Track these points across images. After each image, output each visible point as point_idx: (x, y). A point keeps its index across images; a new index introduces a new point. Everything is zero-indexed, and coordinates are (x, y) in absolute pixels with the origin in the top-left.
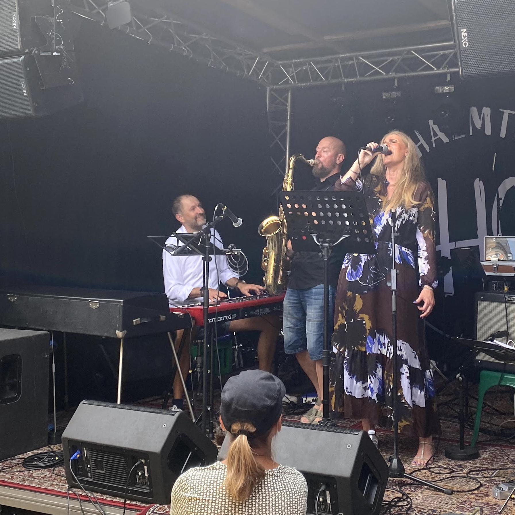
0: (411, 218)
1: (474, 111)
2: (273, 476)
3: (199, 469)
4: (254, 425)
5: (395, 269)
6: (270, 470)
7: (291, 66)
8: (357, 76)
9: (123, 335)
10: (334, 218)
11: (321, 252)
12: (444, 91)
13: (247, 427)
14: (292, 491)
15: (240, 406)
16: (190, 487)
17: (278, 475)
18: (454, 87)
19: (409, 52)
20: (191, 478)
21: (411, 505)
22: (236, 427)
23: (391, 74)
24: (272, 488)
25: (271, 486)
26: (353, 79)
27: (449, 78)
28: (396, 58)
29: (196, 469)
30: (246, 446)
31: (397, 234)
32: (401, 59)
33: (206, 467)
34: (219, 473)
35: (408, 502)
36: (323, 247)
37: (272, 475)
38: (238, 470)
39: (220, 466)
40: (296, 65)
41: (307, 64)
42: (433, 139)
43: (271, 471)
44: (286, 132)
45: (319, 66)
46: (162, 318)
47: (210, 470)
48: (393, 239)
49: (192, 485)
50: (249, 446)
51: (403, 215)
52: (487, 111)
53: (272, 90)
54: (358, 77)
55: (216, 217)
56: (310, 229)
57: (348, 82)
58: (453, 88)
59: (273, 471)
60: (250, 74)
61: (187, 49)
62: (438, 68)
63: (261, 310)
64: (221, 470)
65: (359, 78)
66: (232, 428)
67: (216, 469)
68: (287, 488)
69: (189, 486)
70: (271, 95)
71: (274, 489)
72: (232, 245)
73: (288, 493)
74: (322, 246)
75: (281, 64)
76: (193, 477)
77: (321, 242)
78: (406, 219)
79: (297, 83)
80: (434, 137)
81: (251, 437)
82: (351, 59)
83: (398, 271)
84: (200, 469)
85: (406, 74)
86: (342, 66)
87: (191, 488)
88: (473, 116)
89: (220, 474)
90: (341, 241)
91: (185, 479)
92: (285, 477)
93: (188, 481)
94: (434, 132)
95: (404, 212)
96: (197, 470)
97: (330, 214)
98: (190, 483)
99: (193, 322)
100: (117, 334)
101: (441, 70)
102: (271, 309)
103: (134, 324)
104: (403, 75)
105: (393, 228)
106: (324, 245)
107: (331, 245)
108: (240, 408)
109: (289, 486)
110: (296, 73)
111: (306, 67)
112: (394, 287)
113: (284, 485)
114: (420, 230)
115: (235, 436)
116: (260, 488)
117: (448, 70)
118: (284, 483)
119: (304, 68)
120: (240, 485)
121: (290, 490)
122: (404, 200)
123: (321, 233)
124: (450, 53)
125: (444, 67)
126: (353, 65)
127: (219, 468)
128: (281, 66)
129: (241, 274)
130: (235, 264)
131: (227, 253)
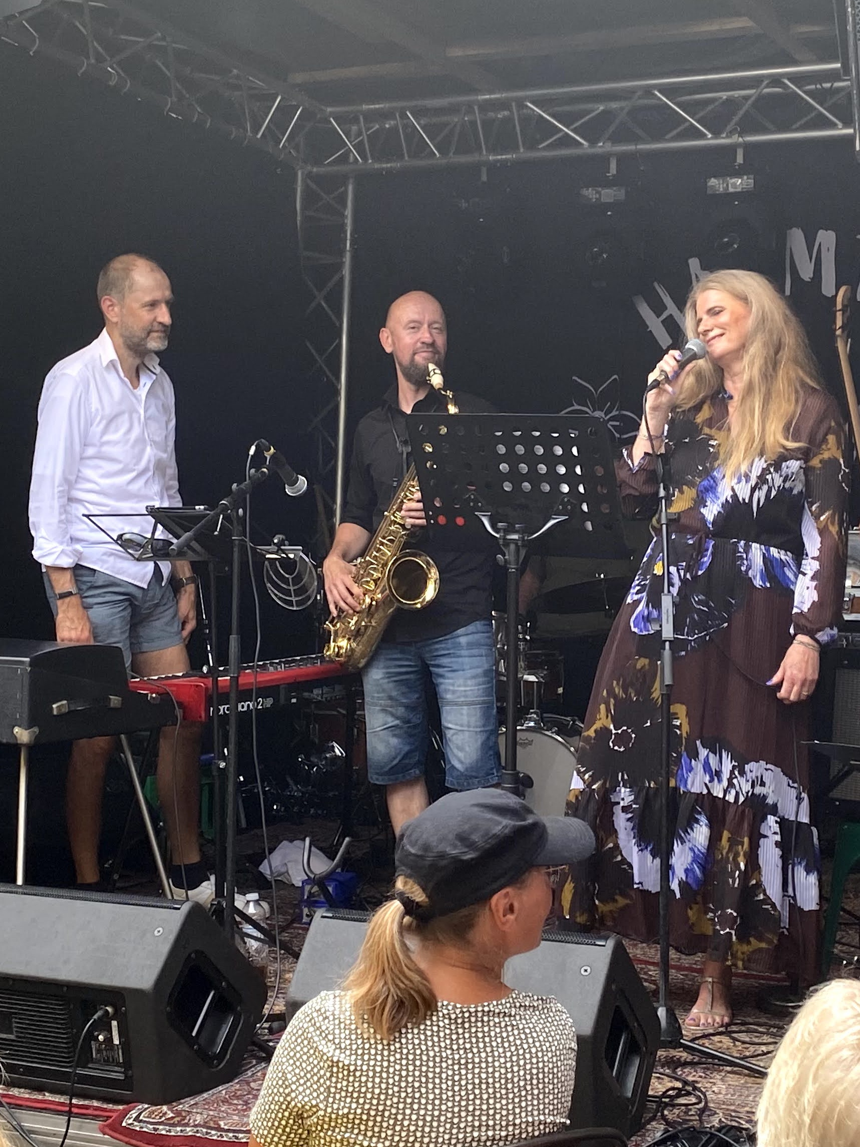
1: (797, 237)
2: (501, 1015)
6: (495, 1003)
7: (356, 120)
8: (518, 148)
9: (30, 737)
10: (534, 477)
11: (503, 554)
12: (731, 190)
14: (541, 1046)
16: (333, 1035)
17: (513, 1013)
18: (754, 179)
19: (647, 92)
20: (334, 1015)
21: (706, 1103)
23: (601, 144)
25: (495, 1036)
26: (509, 156)
27: (740, 159)
28: (614, 105)
32: (627, 109)
35: (698, 1097)
36: (507, 543)
37: (499, 1013)
40: (370, 118)
44: (342, 279)
46: (115, 701)
49: (336, 1032)
51: (769, 477)
52: (827, 239)
53: (309, 176)
54: (522, 150)
55: (253, 471)
56: (476, 501)
57: (497, 160)
58: (752, 181)
59: (501, 1004)
60: (259, 136)
62: (717, 134)
63: (325, 689)
65: (522, 154)
68: (530, 1041)
70: (307, 190)
71: (503, 1042)
73: (534, 1050)
74: (505, 539)
75: (332, 113)
78: (779, 487)
79: (370, 161)
82: (504, 105)
85: (639, 147)
88: (793, 250)
90: (549, 528)
92: (527, 1017)
95: (772, 470)
99: (179, 713)
100: (17, 735)
101: (723, 138)
103: (55, 713)
104: (632, 147)
105: (663, 501)
106: (509, 537)
107: (525, 538)
109: (535, 1035)
110: (368, 137)
111: (394, 122)
113: (524, 1033)
114: (811, 511)
117: (741, 140)
119: (387, 126)
121: (537, 1044)
123: (500, 510)
125: (730, 133)
126: (509, 120)
128: (332, 119)
129: (299, 603)
130: (286, 582)
131: (268, 556)
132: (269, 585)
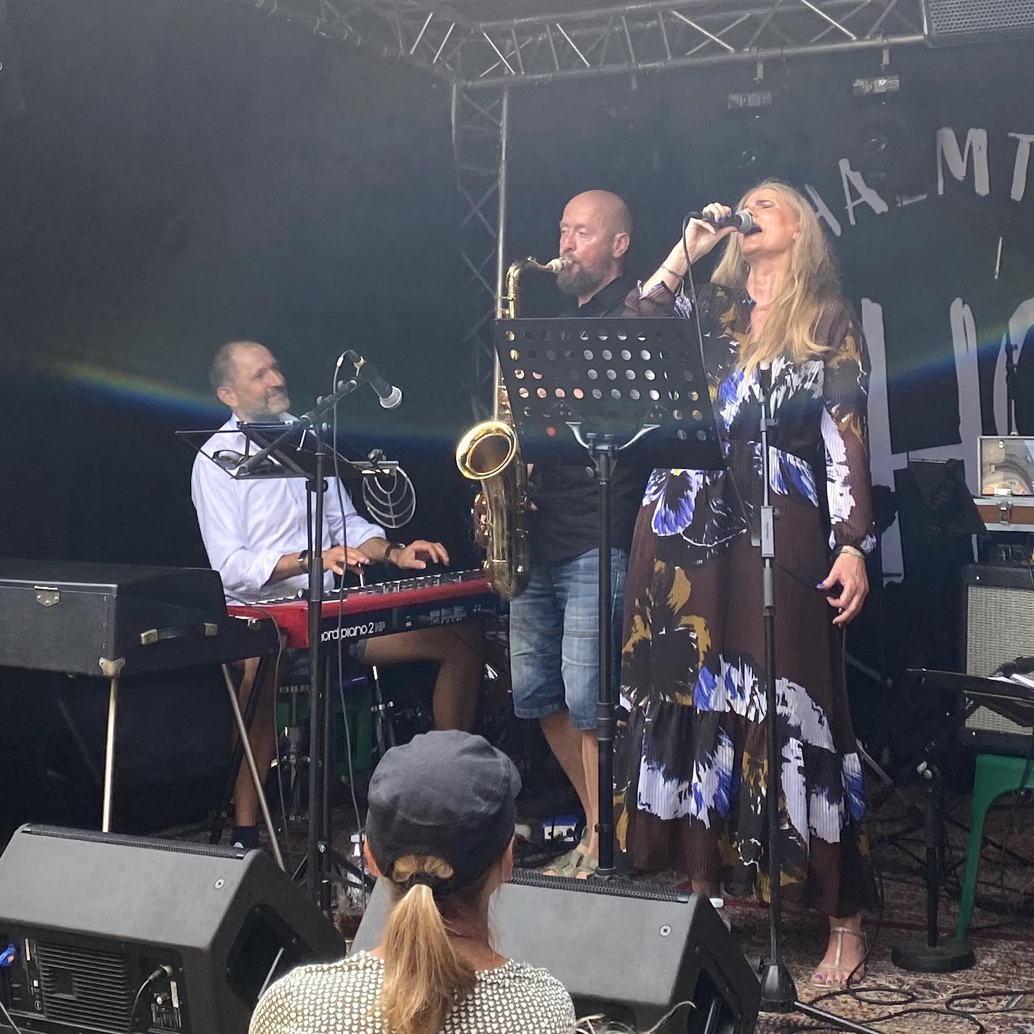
0: (808, 385)
1: (947, 137)
2: (495, 987)
3: (317, 971)
4: (450, 862)
5: (769, 505)
6: (486, 972)
7: (509, 34)
9: (116, 669)
10: (622, 383)
11: (593, 466)
12: (877, 90)
13: (432, 863)
15: (415, 815)
16: (296, 1011)
17: (507, 985)
18: (900, 79)
20: (298, 990)
22: (404, 867)
24: (493, 1015)
25: (488, 1010)
26: (657, 64)
27: (886, 60)
28: (759, 12)
29: (308, 970)
30: (430, 910)
31: (772, 423)
32: (771, 14)
33: (332, 965)
34: (364, 977)
36: (597, 454)
37: (492, 984)
38: (412, 969)
39: (367, 961)
40: (521, 31)
41: (548, 28)
42: (850, 206)
43: (490, 974)
44: (498, 190)
45: (575, 33)
46: (210, 628)
47: (343, 970)
48: (764, 434)
49: (299, 1008)
50: (437, 912)
51: (788, 378)
52: (978, 138)
53: (464, 90)
55: (340, 383)
56: (566, 410)
57: (645, 70)
58: (897, 81)
59: (494, 974)
60: (412, 52)
62: (861, 36)
63: (444, 611)
64: (368, 970)
65: (671, 61)
66: (395, 870)
67: (357, 968)
69: (294, 1009)
71: (497, 1017)
72: (378, 451)
74: (594, 449)
75: (485, 29)
76: (302, 987)
77: (591, 441)
78: (797, 387)
79: (523, 73)
80: (853, 201)
81: (441, 891)
83: (777, 512)
84: (319, 969)
85: (785, 51)
86: (631, 32)
87: (297, 1015)
88: (945, 149)
89: (367, 979)
91: (283, 994)
92: (523, 989)
93: (289, 997)
94: (852, 189)
95: (791, 371)
96: (311, 971)
97: (612, 374)
98: (294, 1003)
99: (282, 640)
100: (103, 667)
101: (868, 39)
104: (777, 52)
105: (763, 407)
106: (599, 448)
107: (616, 448)
108: (414, 820)
109: (532, 1009)
110: (521, 51)
111: (545, 36)
112: (768, 549)
113: (520, 1007)
114: (831, 414)
115: (402, 888)
116: (463, 1014)
117: (885, 41)
118: (519, 1002)
119: (540, 39)
120: (417, 1006)
122: (791, 342)
123: (590, 420)
124: (889, 1)
125: (874, 34)
126: (656, 29)
127: (365, 967)
128: (485, 34)
129: (397, 521)
130: (384, 497)
131: (364, 472)
132: (367, 502)
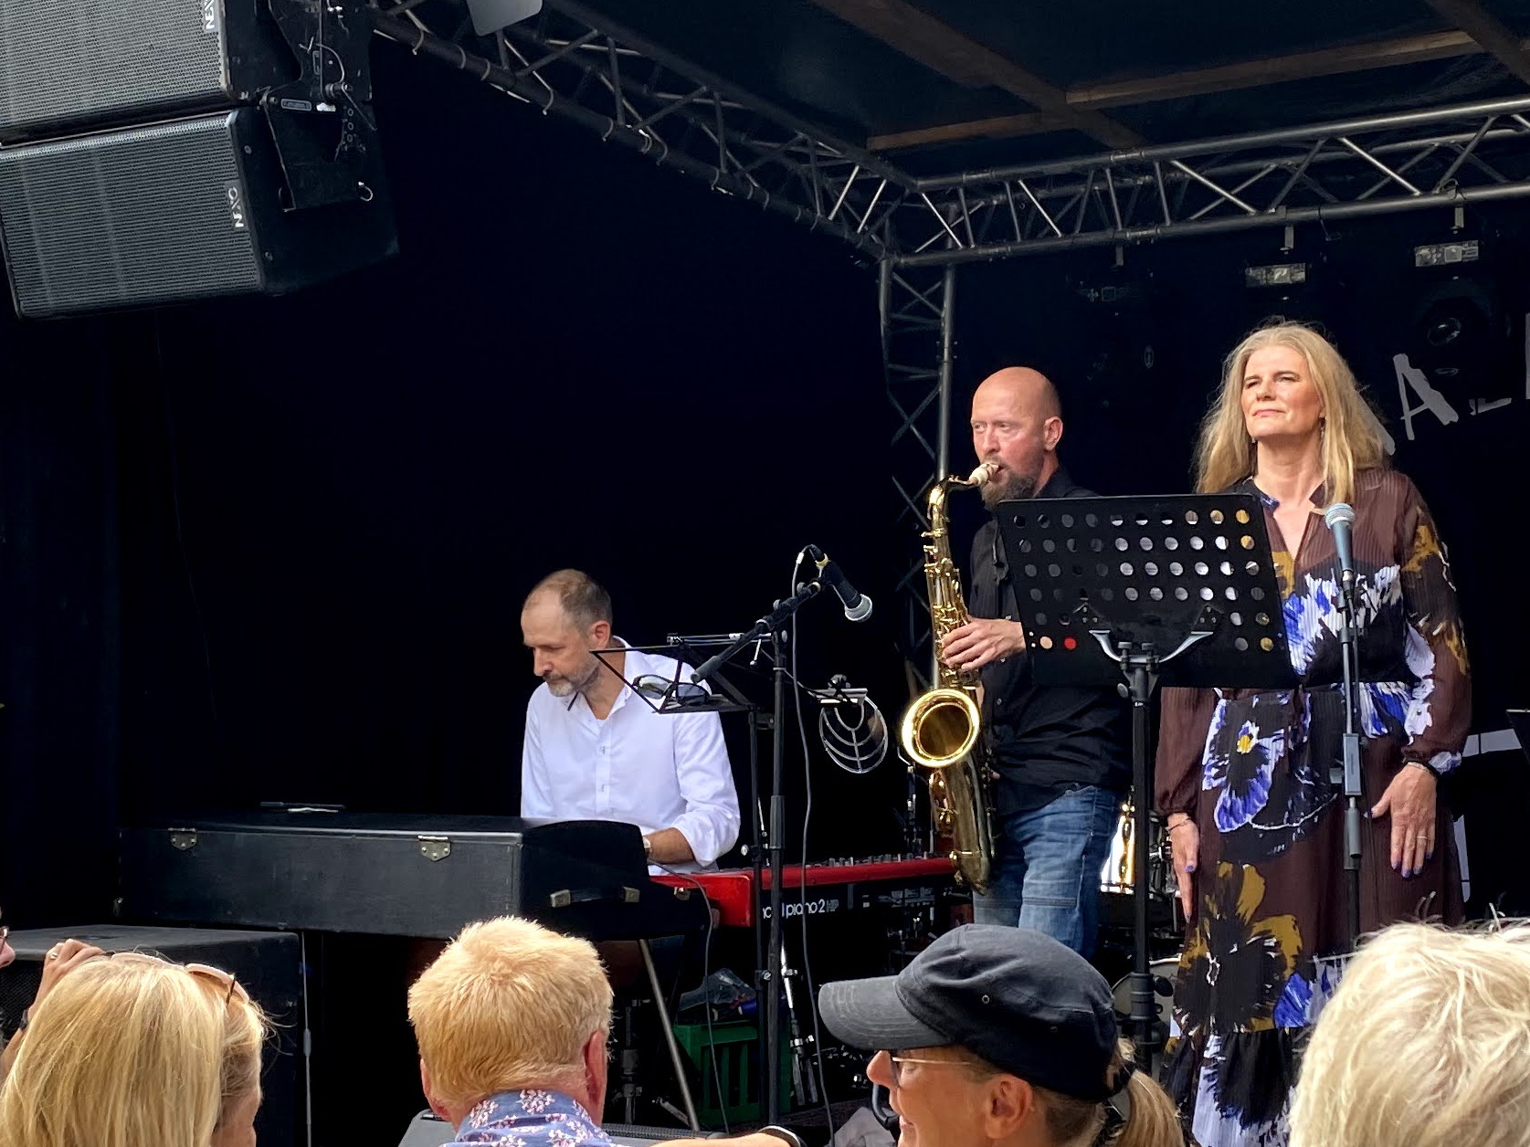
7: (954, 196)
8: (1163, 220)
10: (1166, 581)
11: (1127, 683)
12: (1448, 260)
18: (1479, 245)
19: (1333, 141)
23: (1273, 210)
26: (1151, 232)
27: (1459, 221)
28: (1289, 161)
32: (1304, 167)
36: (1131, 669)
40: (973, 191)
41: (1008, 186)
42: (1408, 415)
44: (937, 399)
45: (1044, 194)
46: (631, 894)
53: (896, 269)
54: (1168, 222)
55: (800, 584)
56: (1089, 615)
57: (1136, 238)
58: (1475, 248)
60: (830, 219)
61: (651, 135)
62: (1426, 190)
65: (1169, 227)
70: (894, 288)
72: (840, 676)
74: (1128, 663)
75: (923, 189)
77: (1124, 652)
79: (973, 246)
80: (1411, 409)
82: (1143, 167)
85: (1323, 212)
86: (1117, 191)
90: (1188, 647)
94: (1410, 392)
97: (1152, 569)
101: (1436, 195)
102: (937, 893)
103: (554, 906)
104: (1313, 213)
106: (1134, 660)
107: (1156, 661)
110: (971, 217)
111: (1001, 197)
112: (1353, 785)
117: (1459, 196)
119: (995, 202)
123: (1122, 627)
124: (1465, 144)
125: (1445, 187)
126: (1151, 188)
128: (924, 195)
129: (865, 765)
131: (824, 702)
132: (826, 742)
